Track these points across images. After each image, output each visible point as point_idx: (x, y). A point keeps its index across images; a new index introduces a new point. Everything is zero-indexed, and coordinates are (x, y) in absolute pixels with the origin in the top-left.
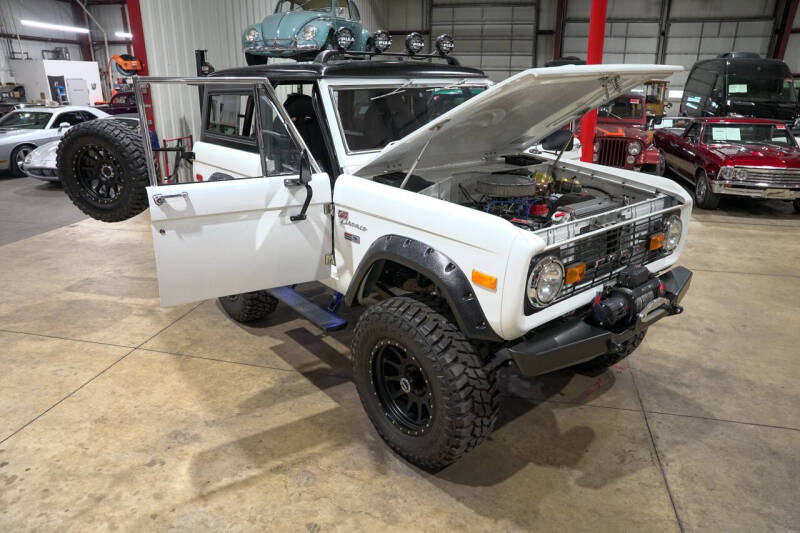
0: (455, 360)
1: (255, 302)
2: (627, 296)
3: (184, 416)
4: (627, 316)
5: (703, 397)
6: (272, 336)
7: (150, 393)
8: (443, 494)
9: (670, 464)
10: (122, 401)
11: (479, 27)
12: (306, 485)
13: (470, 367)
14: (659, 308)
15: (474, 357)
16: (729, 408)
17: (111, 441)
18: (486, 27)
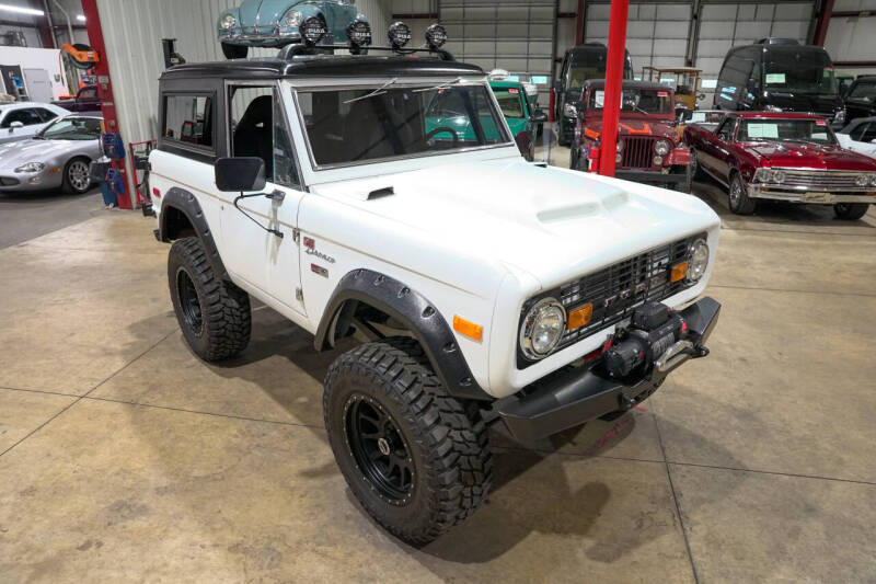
0: (437, 422)
1: (222, 339)
2: (643, 341)
3: (131, 481)
4: (643, 364)
5: (732, 443)
6: (244, 378)
7: (92, 454)
8: (430, 573)
9: (695, 528)
10: (58, 465)
11: (493, 9)
12: (270, 567)
13: (456, 429)
14: (681, 352)
15: (462, 417)
16: (760, 456)
17: (39, 518)
18: (500, 9)
